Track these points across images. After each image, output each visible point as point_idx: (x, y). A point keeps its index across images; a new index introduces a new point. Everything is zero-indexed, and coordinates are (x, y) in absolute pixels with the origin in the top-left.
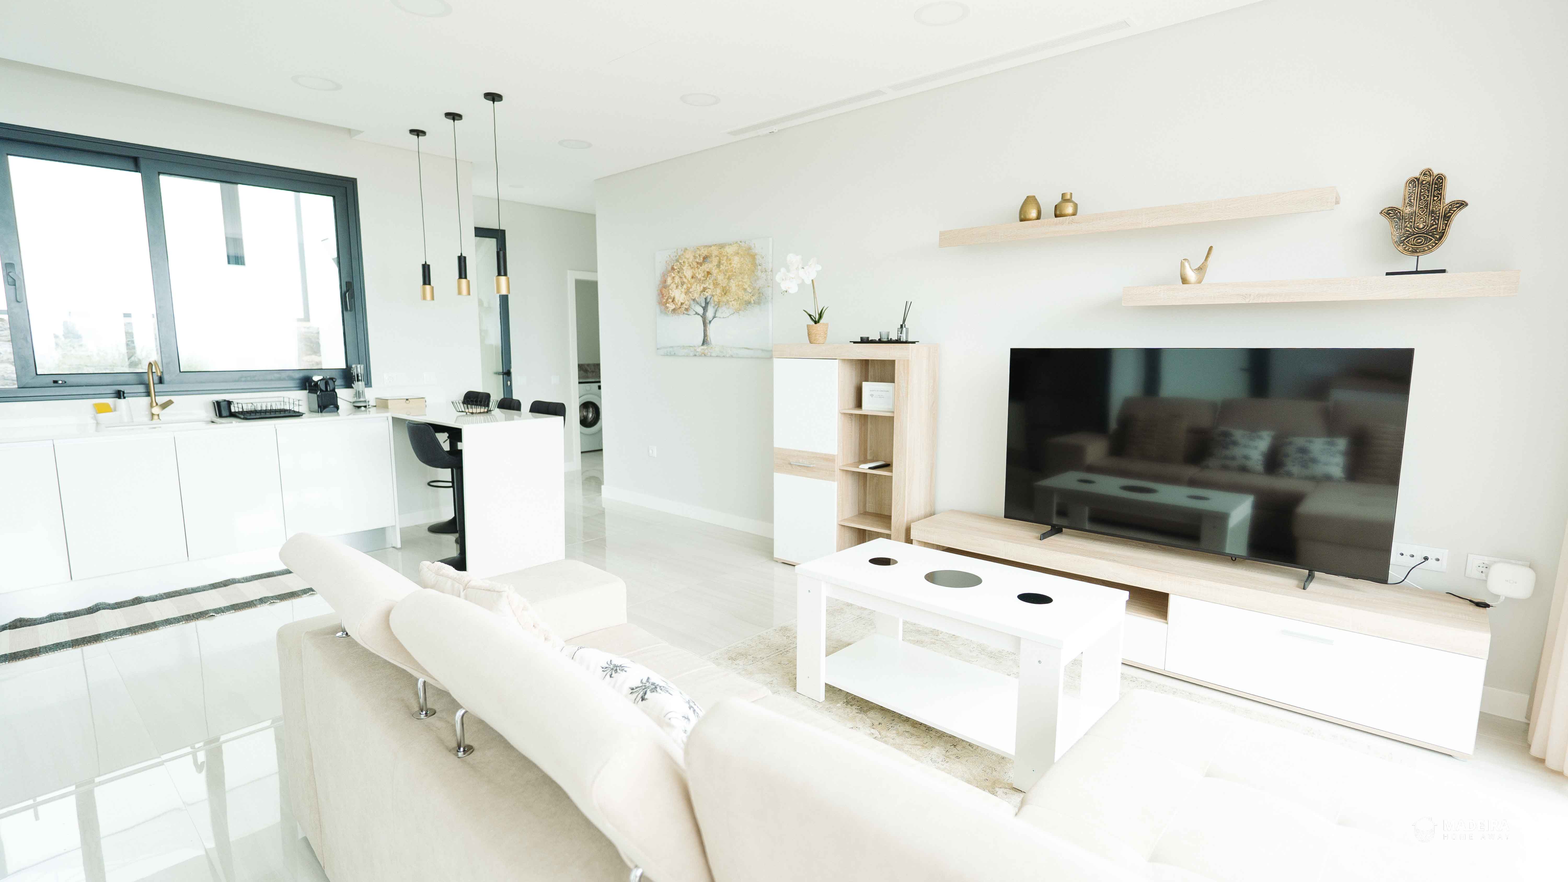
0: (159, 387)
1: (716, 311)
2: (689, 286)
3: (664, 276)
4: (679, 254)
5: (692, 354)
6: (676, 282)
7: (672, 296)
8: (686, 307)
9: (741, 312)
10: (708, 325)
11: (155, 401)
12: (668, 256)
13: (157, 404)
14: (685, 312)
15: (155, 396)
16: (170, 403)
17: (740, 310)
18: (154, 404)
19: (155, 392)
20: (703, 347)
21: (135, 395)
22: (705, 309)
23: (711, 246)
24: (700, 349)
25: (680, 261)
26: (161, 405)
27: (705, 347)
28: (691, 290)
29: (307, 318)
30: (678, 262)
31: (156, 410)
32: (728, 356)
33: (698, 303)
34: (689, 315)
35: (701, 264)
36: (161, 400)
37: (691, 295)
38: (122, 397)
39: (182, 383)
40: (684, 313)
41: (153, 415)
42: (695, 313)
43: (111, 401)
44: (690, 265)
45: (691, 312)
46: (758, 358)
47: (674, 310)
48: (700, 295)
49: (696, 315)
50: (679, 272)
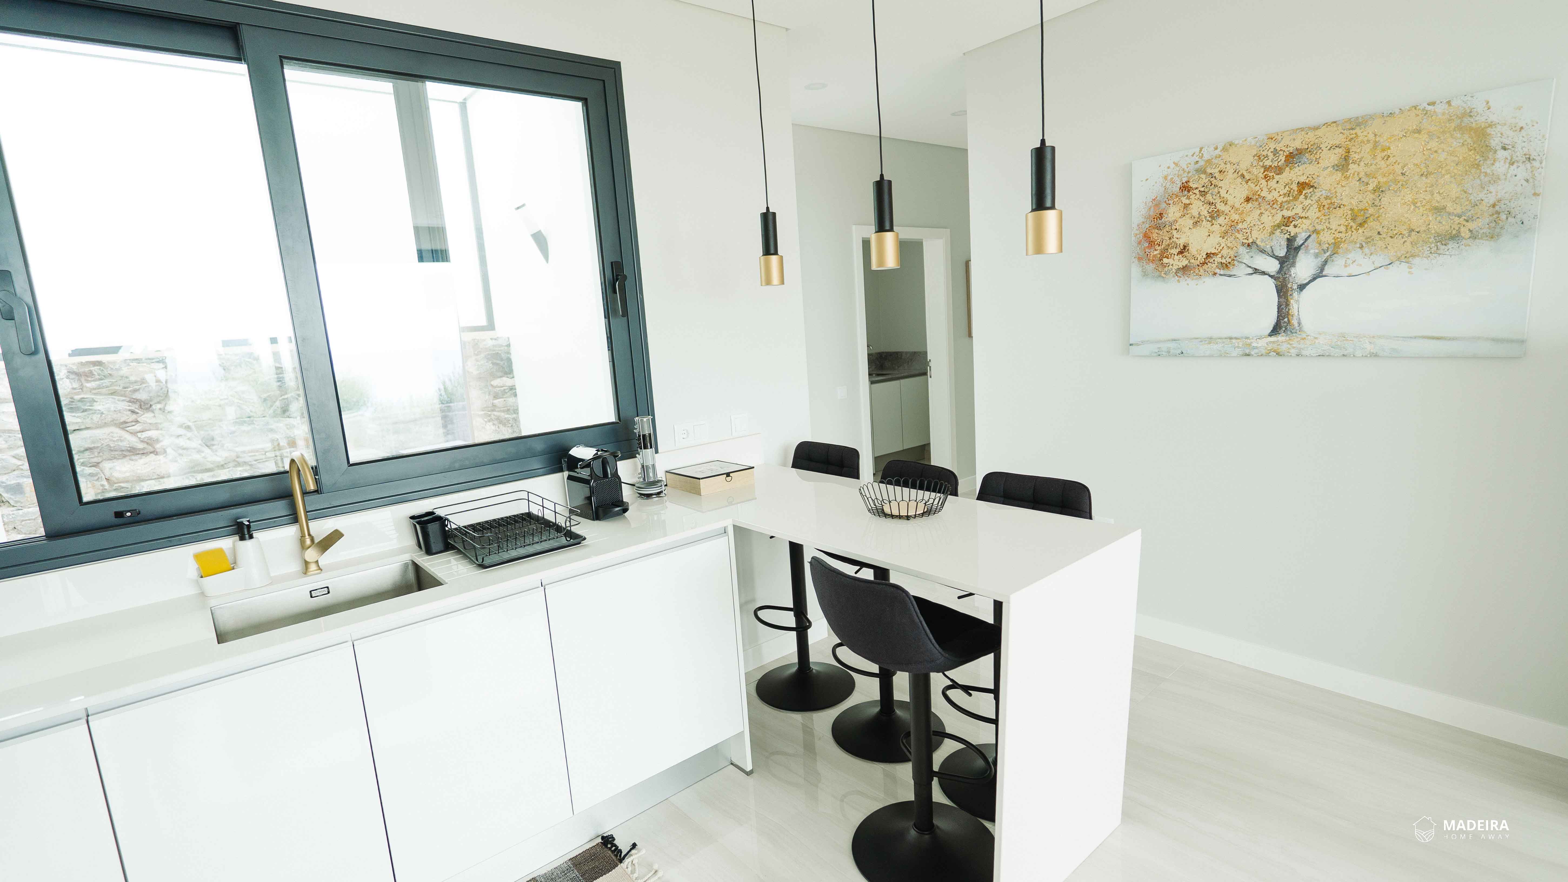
0: (315, 502)
1: (1326, 262)
2: (1236, 217)
3: (1157, 205)
4: (1206, 157)
5: (1239, 351)
6: (1196, 214)
7: (1181, 242)
8: (1224, 261)
9: (1417, 261)
10: (1295, 294)
11: (309, 535)
12: (1173, 166)
13: (312, 540)
14: (1218, 271)
15: (307, 520)
16: (335, 536)
17: (1413, 256)
18: (308, 542)
19: (306, 512)
20: (1273, 339)
21: (271, 523)
22: (1286, 261)
23: (1316, 128)
24: (1264, 343)
25: (1209, 171)
26: (319, 543)
27: (1281, 338)
28: (1240, 226)
29: (491, 326)
30: (1205, 172)
31: (311, 554)
32: (1359, 353)
33: (1263, 251)
34: (1230, 276)
35: (1279, 170)
36: (321, 528)
37: (1240, 236)
38: (247, 536)
39: (354, 486)
40: (1215, 274)
41: (306, 563)
42: (1250, 271)
43: (226, 543)
44: (1243, 176)
45: (1240, 270)
46: (1475, 357)
47: (1185, 269)
48: (1272, 233)
49: (1257, 277)
50: (1203, 193)
